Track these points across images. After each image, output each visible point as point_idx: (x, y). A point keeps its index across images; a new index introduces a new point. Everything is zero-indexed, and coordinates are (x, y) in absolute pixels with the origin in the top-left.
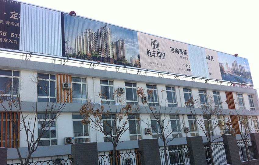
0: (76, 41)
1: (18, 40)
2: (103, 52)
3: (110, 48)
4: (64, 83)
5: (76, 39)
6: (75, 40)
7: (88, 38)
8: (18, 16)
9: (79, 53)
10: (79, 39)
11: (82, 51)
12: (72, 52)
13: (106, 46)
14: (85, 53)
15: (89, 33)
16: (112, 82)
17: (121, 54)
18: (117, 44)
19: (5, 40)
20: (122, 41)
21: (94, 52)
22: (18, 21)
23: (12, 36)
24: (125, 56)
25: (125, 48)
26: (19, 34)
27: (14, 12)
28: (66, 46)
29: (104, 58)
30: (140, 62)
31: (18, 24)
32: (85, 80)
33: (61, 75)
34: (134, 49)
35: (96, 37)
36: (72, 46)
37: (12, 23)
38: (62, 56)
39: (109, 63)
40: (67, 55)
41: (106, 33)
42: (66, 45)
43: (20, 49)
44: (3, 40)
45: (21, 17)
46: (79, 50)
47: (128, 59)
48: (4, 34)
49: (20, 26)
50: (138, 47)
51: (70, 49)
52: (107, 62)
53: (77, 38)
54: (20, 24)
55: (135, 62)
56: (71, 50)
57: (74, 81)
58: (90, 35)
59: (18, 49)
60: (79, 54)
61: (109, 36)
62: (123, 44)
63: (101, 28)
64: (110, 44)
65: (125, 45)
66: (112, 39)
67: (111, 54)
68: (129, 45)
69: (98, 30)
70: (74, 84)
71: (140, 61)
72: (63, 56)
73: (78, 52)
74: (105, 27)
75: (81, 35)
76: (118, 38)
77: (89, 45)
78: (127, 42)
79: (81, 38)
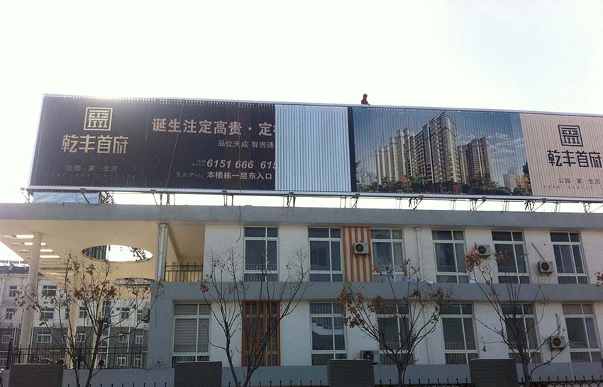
0: (378, 157)
1: (273, 172)
2: (436, 172)
3: (454, 161)
4: (356, 244)
5: (378, 153)
6: (376, 156)
7: (403, 147)
8: (272, 129)
9: (385, 180)
10: (383, 154)
11: (391, 177)
12: (371, 181)
13: (442, 157)
14: (397, 179)
15: (406, 136)
16: (459, 233)
17: (479, 169)
18: (469, 150)
19: (252, 175)
20: (482, 140)
21: (417, 175)
22: (272, 139)
23: (263, 166)
24: (489, 174)
25: (490, 155)
26: (273, 160)
27: (265, 124)
28: (357, 171)
29: (439, 183)
30: (530, 183)
31: (271, 143)
32: (399, 233)
33: (350, 227)
34: (514, 155)
35: (421, 144)
36: (370, 168)
37: (263, 144)
38: (350, 190)
39: (449, 194)
40: (361, 188)
41: (443, 130)
42: (358, 169)
43: (276, 189)
44: (248, 175)
45: (276, 131)
46: (384, 175)
47: (498, 179)
48: (251, 166)
49: (274, 146)
50: (523, 150)
51: (365, 175)
52: (446, 191)
53: (380, 152)
54: (274, 143)
55: (518, 182)
56: (368, 178)
57: (377, 237)
58: (407, 142)
59: (273, 189)
60: (383, 183)
61: (450, 137)
62: (483, 147)
63: (432, 122)
64: (452, 151)
65: (490, 147)
66: (456, 140)
67: (454, 174)
68: (500, 147)
69: (425, 127)
70: (378, 243)
71: (529, 179)
72: (352, 191)
73: (382, 179)
74: (440, 118)
75: (388, 144)
76: (473, 137)
77: (404, 162)
78: (495, 141)
79: (387, 151)
